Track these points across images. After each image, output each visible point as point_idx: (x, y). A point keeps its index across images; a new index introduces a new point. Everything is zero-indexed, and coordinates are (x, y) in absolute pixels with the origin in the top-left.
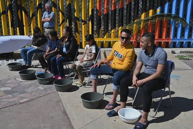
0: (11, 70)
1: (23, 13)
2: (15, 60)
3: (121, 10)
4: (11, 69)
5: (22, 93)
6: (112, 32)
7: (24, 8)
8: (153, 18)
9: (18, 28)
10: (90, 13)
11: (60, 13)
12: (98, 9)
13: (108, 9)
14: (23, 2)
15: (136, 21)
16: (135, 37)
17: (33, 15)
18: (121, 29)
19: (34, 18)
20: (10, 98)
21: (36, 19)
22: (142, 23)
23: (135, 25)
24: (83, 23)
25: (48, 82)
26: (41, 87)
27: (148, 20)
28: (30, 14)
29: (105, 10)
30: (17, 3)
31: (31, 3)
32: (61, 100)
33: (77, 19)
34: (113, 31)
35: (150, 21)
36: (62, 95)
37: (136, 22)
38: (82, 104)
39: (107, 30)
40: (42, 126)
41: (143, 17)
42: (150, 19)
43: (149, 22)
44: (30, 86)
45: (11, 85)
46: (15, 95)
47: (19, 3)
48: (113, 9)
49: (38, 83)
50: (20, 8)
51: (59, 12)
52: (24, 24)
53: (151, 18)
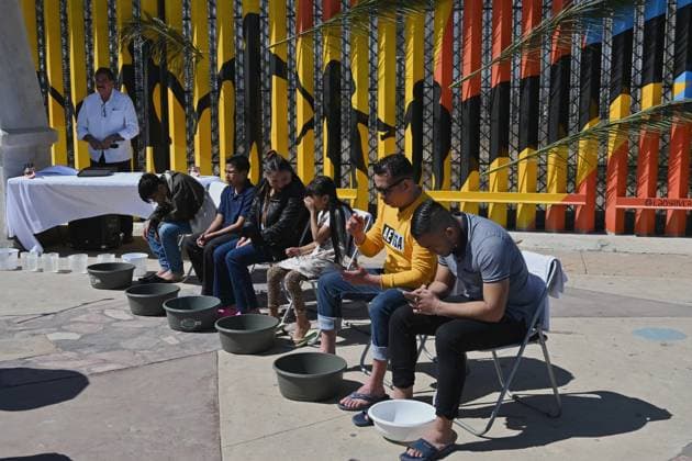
0: (97, 286)
1: (170, 94)
2: (118, 256)
3: (528, 83)
4: (98, 281)
5: (108, 351)
6: (492, 169)
7: (175, 78)
8: (655, 116)
9: (149, 150)
10: (409, 97)
11: (299, 97)
12: (439, 80)
13: (475, 80)
14: (173, 58)
15: (587, 127)
16: (583, 191)
17: (204, 103)
18: (527, 158)
19: (207, 112)
20: (69, 359)
21: (215, 117)
22: (613, 136)
23: (582, 143)
24: (383, 134)
25: (200, 323)
26: (173, 338)
27: (637, 124)
28: (191, 99)
29: (466, 84)
30: (151, 61)
31: (197, 62)
32: (217, 374)
33: (361, 117)
34: (495, 165)
35: (645, 127)
36: (226, 363)
37: (586, 133)
38: (278, 388)
39: (472, 162)
40: (133, 429)
41: (616, 111)
42: (644, 122)
43: (643, 132)
44: (141, 332)
45: (82, 327)
46: (85, 352)
47: (157, 62)
48: (495, 81)
49: (168, 326)
50: (160, 77)
51: (295, 90)
52: (172, 135)
53: (648, 118)
